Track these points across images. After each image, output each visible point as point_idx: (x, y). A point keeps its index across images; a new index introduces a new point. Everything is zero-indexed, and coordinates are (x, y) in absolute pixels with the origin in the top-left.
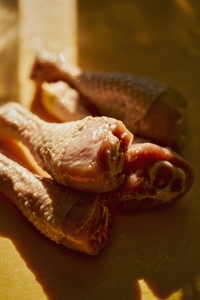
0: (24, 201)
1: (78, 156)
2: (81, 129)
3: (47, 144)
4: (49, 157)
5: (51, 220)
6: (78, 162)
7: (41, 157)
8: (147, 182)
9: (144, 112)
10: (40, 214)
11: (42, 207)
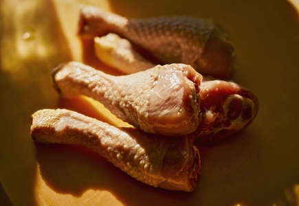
0: (116, 154)
1: (164, 105)
2: (156, 79)
3: (126, 98)
4: (132, 109)
5: (149, 167)
6: (166, 112)
7: (122, 110)
8: (222, 116)
9: (201, 51)
10: (136, 164)
11: (136, 157)
